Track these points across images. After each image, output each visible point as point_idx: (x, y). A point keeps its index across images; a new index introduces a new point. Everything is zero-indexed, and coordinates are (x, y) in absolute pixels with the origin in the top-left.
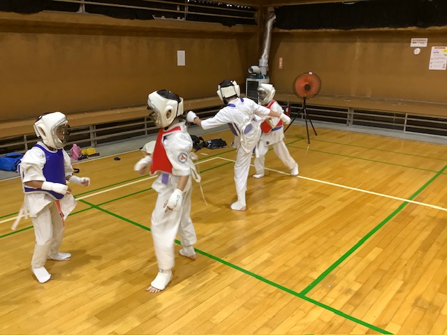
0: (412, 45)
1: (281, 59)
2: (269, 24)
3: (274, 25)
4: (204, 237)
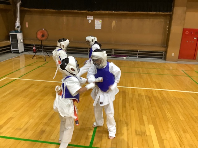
0: (88, 19)
1: (27, 23)
2: (18, 5)
3: (21, 6)
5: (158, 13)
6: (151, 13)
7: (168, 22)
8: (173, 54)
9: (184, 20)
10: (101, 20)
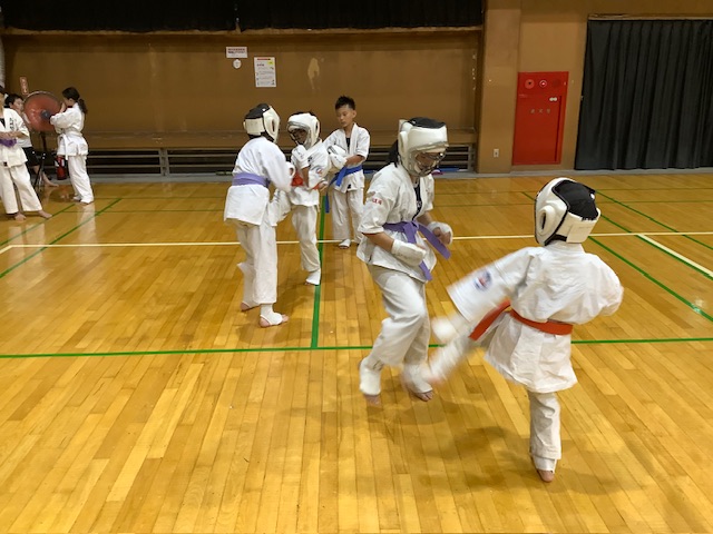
0: (229, 55)
1: (23, 81)
4: (130, 339)
5: (443, 29)
7: (474, 57)
8: (496, 150)
9: (518, 47)
10: (273, 59)
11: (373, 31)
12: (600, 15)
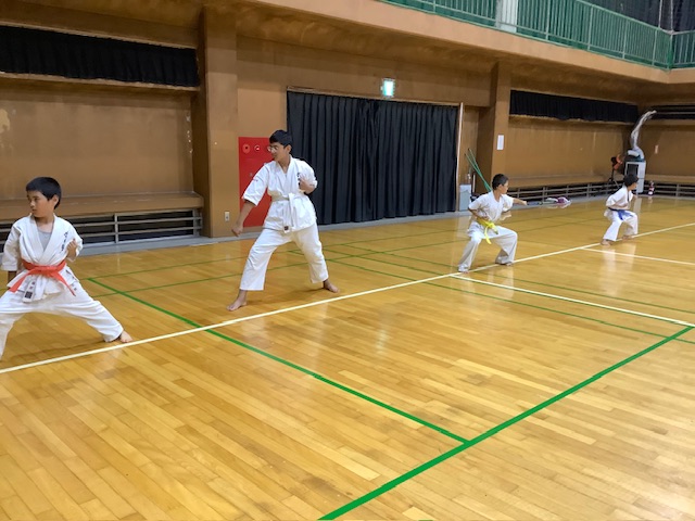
5: (161, 86)
6: (138, 84)
7: (188, 119)
8: (227, 213)
9: (236, 111)
11: (84, 81)
12: (295, 87)
